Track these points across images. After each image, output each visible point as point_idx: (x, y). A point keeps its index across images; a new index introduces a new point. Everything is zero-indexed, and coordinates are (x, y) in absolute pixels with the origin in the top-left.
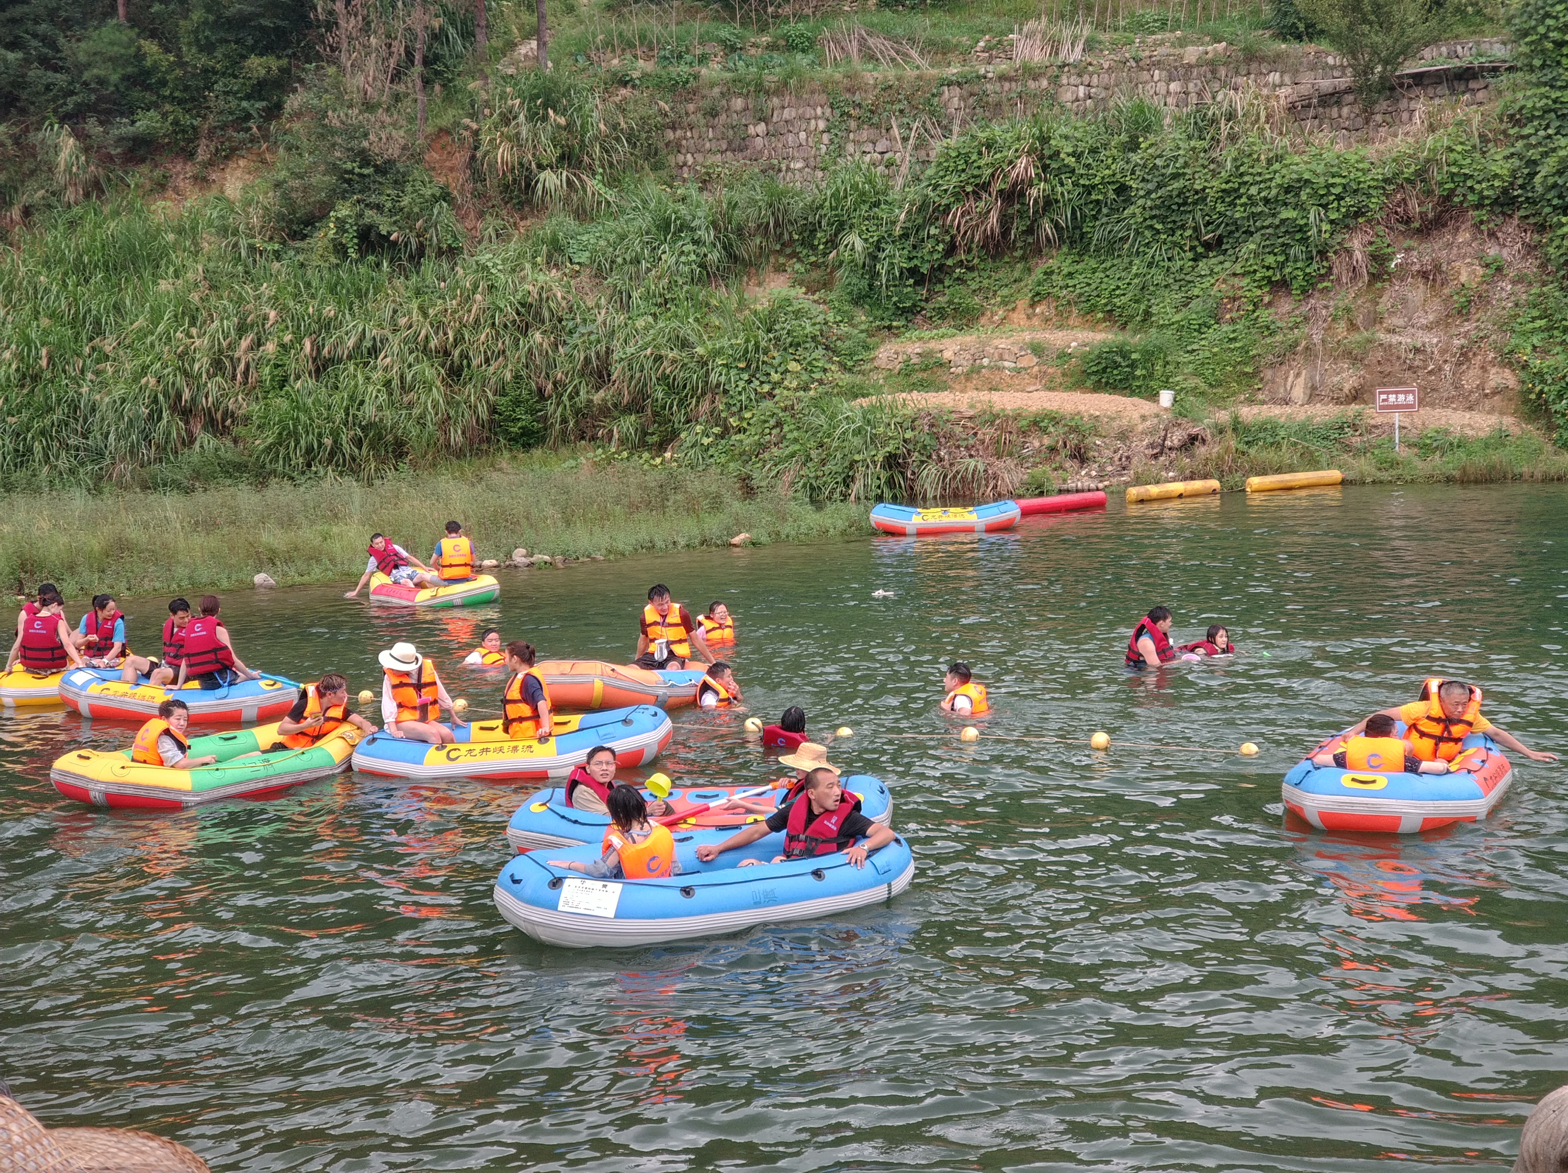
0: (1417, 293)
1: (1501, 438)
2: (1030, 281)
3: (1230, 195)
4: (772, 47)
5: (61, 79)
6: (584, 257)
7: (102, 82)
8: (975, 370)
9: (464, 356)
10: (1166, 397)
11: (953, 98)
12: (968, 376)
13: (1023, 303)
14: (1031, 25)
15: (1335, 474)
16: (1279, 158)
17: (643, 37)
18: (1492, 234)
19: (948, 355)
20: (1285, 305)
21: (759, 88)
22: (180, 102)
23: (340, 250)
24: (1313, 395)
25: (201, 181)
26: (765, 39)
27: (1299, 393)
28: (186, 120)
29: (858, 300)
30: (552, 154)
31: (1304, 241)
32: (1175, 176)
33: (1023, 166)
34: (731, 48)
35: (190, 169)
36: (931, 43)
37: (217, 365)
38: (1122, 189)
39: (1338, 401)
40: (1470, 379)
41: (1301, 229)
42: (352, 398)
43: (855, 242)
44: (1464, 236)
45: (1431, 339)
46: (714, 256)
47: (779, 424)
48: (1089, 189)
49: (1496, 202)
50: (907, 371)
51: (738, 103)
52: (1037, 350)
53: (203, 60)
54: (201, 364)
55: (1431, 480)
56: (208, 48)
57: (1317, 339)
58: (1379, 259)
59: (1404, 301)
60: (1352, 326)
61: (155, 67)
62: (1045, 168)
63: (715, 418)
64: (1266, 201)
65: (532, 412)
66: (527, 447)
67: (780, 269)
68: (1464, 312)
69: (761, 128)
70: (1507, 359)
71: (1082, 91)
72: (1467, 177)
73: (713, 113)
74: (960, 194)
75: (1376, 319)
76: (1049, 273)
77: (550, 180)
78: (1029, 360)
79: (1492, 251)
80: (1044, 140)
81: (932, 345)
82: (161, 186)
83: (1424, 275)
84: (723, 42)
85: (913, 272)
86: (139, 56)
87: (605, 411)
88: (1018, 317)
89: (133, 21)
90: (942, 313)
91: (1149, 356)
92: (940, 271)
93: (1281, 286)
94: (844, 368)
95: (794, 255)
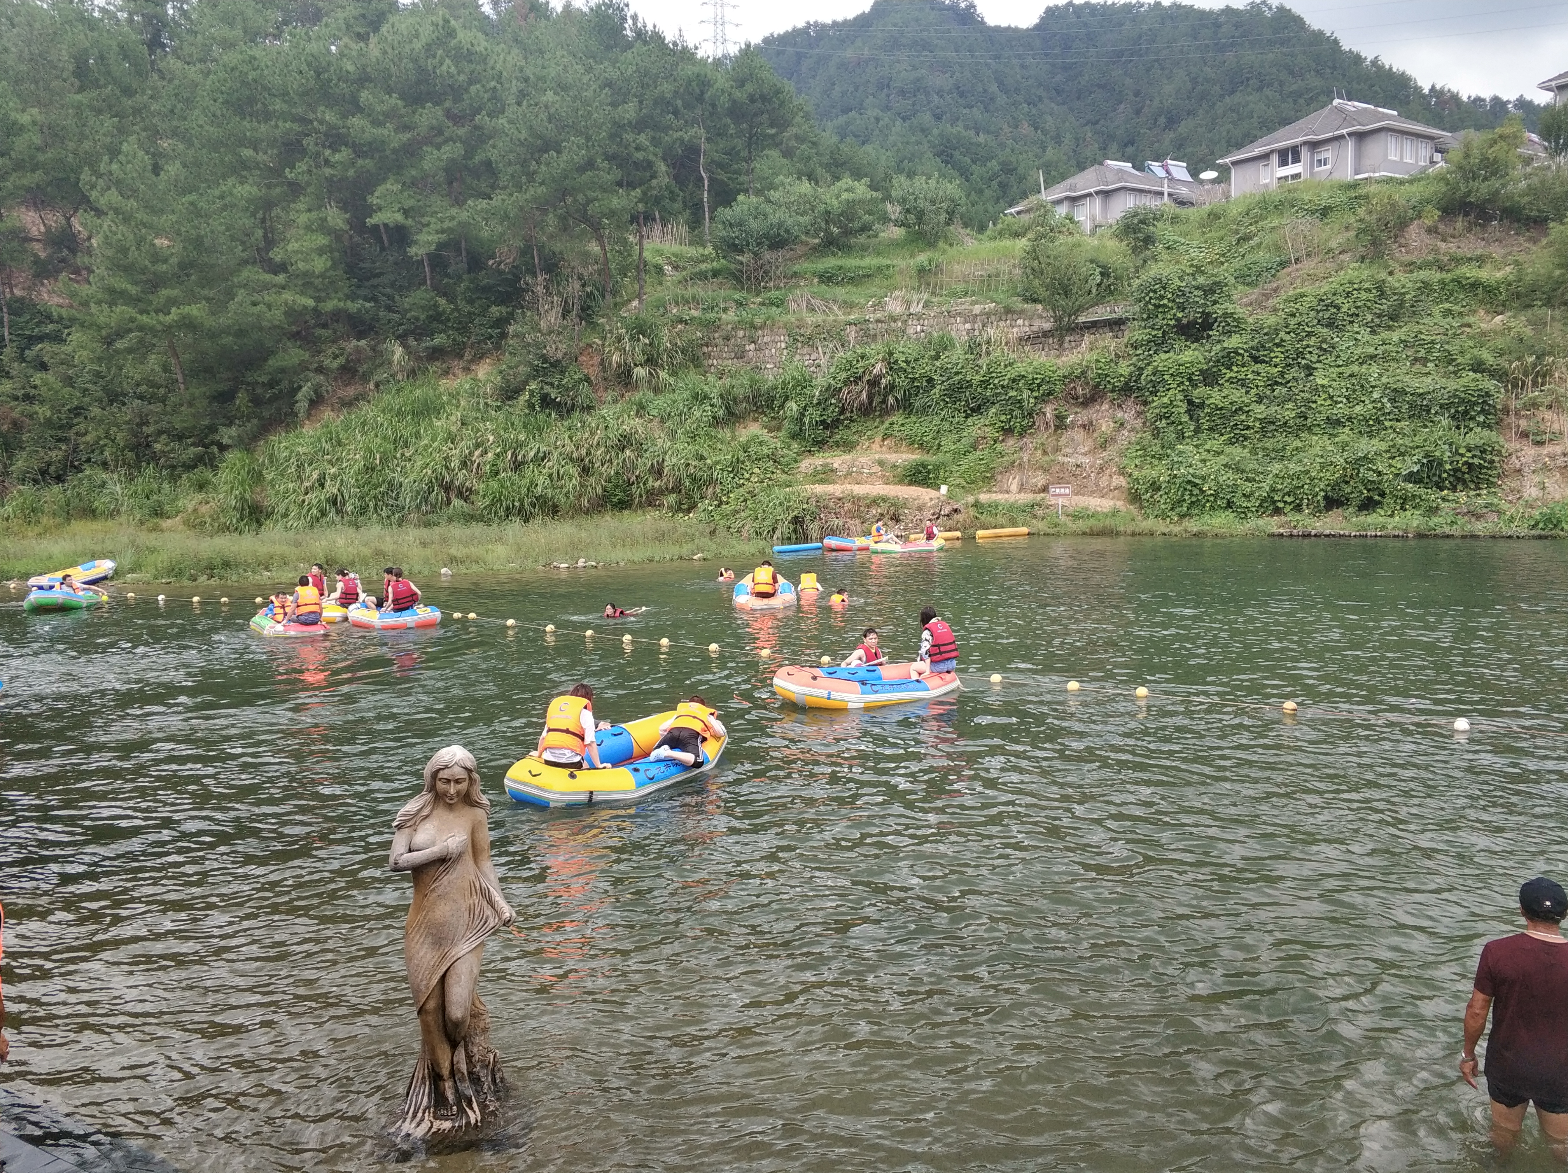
0: (1079, 435)
1: (1115, 512)
2: (883, 428)
3: (985, 383)
4: (762, 304)
5: (396, 317)
6: (655, 412)
7: (417, 319)
8: (849, 473)
9: (591, 462)
10: (944, 489)
11: (852, 333)
12: (845, 477)
13: (878, 439)
14: (897, 293)
15: (1025, 530)
16: (1011, 364)
17: (694, 298)
18: (1120, 406)
19: (836, 466)
20: (1011, 442)
21: (752, 326)
22: (457, 329)
23: (531, 406)
24: (1022, 488)
25: (467, 370)
26: (759, 300)
27: (1014, 487)
28: (460, 339)
29: (794, 436)
30: (641, 358)
31: (1021, 408)
32: (957, 373)
33: (879, 368)
34: (740, 304)
35: (462, 364)
36: (845, 302)
37: (464, 464)
38: (930, 380)
39: (1034, 492)
40: (1104, 482)
41: (1019, 402)
42: (531, 483)
43: (793, 406)
44: (1105, 406)
45: (1086, 460)
46: (721, 413)
47: (745, 500)
48: (913, 380)
49: (1122, 389)
50: (815, 473)
51: (741, 333)
52: (881, 463)
53: (468, 308)
54: (455, 464)
55: (1075, 534)
56: (471, 302)
57: (1025, 459)
58: (1060, 418)
59: (1073, 440)
60: (1045, 453)
61: (444, 311)
62: (891, 369)
63: (715, 496)
64: (1003, 387)
65: (624, 491)
66: (621, 509)
67: (755, 420)
68: (1103, 446)
69: (752, 346)
70: (1122, 472)
71: (919, 328)
72: (1107, 375)
73: (727, 338)
74: (847, 382)
75: (1057, 449)
76: (892, 424)
77: (640, 372)
78: (877, 469)
79: (1120, 414)
80: (891, 354)
81: (829, 460)
82: (446, 373)
83: (1084, 426)
84: (736, 301)
85: (823, 422)
86: (436, 305)
87: (661, 492)
88: (876, 446)
89: (435, 288)
90: (838, 445)
91: (937, 467)
92: (836, 423)
93: (1008, 431)
94: (783, 471)
95: (763, 413)
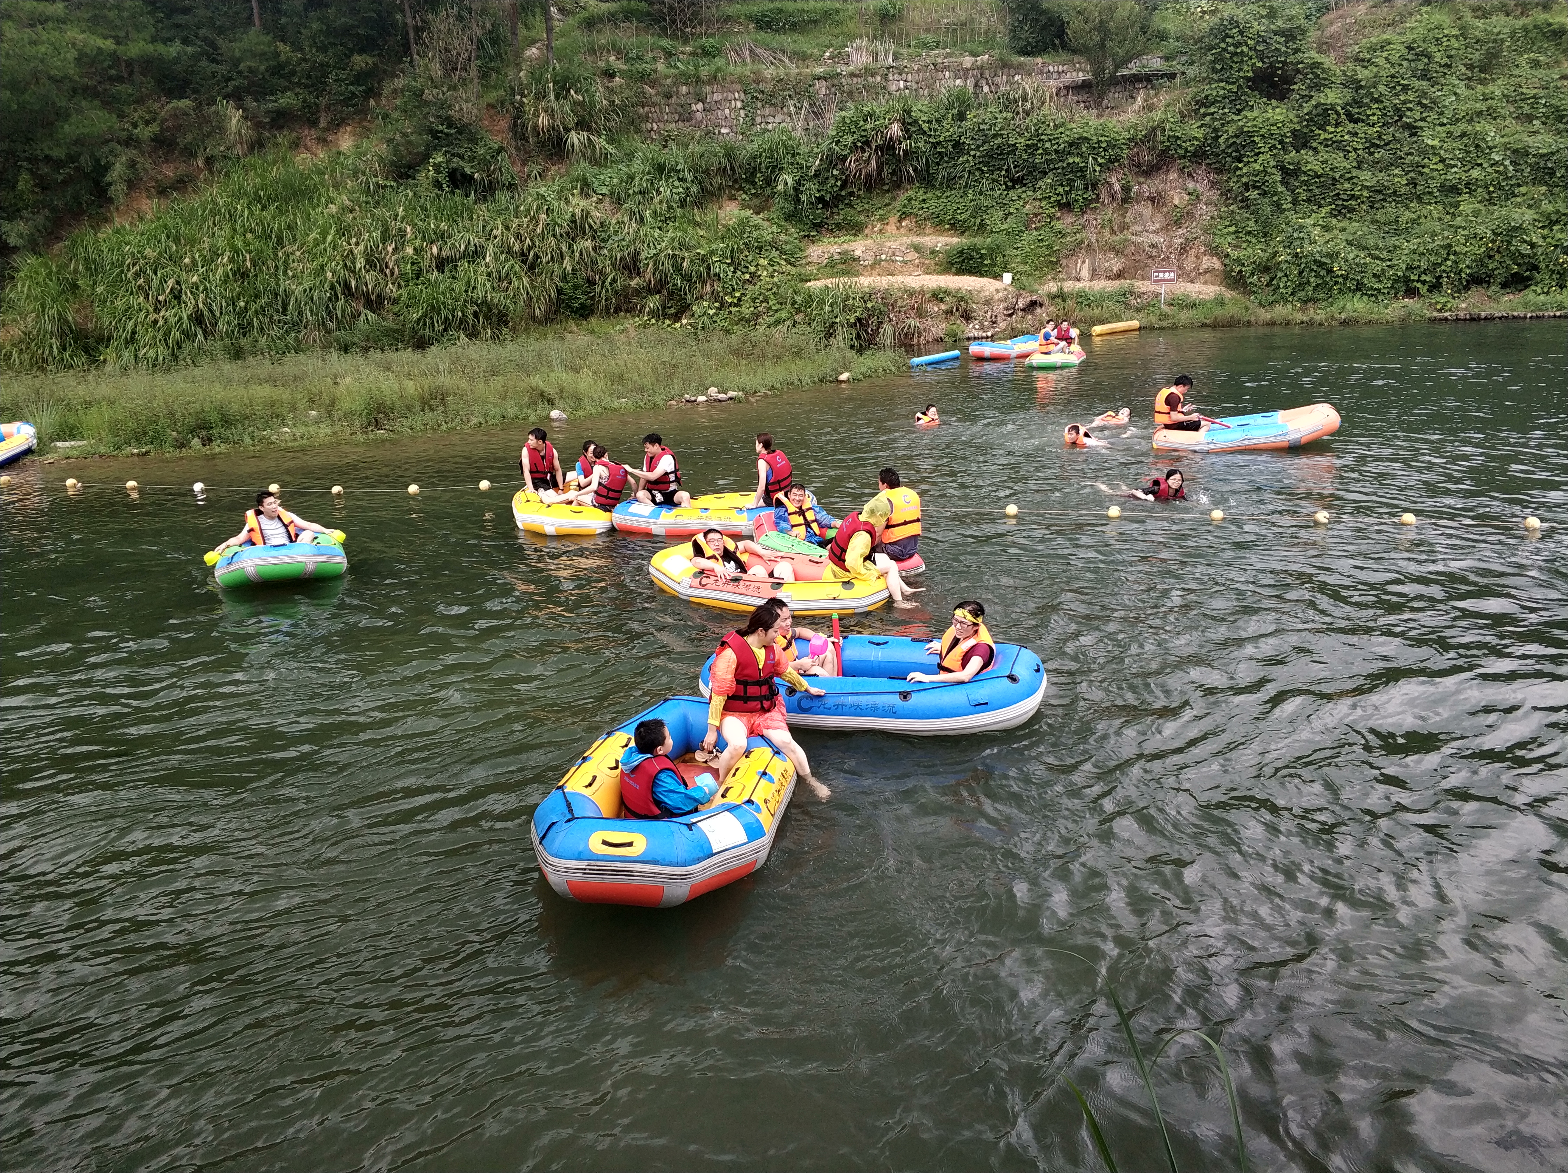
0: (1147, 210)
1: (1220, 302)
2: (898, 204)
3: (1031, 148)
4: (693, 54)
5: (223, 69)
6: (605, 190)
7: (253, 71)
8: (877, 263)
9: (537, 257)
10: (1007, 277)
11: (821, 88)
12: (873, 267)
13: (893, 220)
14: (858, 42)
16: (1063, 125)
17: (614, 45)
18: (1190, 175)
19: (858, 253)
20: (1069, 219)
21: (698, 80)
22: (306, 86)
23: (439, 185)
24: (1094, 274)
25: (322, 141)
26: (688, 49)
27: (1085, 273)
28: (311, 99)
29: (789, 218)
30: (573, 121)
31: (1083, 177)
32: (995, 136)
33: (896, 129)
34: (669, 54)
35: (314, 133)
36: (795, 53)
38: (957, 145)
39: (1109, 278)
40: (1189, 263)
41: (1081, 170)
42: (468, 285)
43: (787, 179)
44: (1173, 176)
45: (1159, 239)
46: (694, 189)
47: (766, 300)
48: (935, 145)
49: (1195, 154)
50: (832, 264)
51: (684, 89)
52: (917, 248)
53: (321, 58)
54: (360, 263)
56: (323, 49)
57: (1093, 239)
58: (1126, 189)
59: (1141, 215)
60: (1113, 233)
61: (288, 62)
62: (907, 131)
63: (715, 297)
64: (1056, 151)
65: (586, 293)
66: (585, 317)
67: (732, 198)
68: (1178, 224)
69: (700, 106)
70: (1214, 251)
72: (1178, 138)
73: (668, 96)
74: (854, 148)
75: (1124, 227)
76: (910, 200)
77: (575, 138)
78: (912, 255)
79: (1191, 185)
80: (909, 112)
81: (845, 246)
82: (295, 145)
83: (1152, 199)
84: (664, 50)
85: (820, 199)
86: (277, 54)
87: (638, 293)
88: (891, 228)
89: (267, 29)
90: (839, 226)
91: (993, 251)
92: (837, 199)
93: (1066, 207)
94: (789, 263)
95: (741, 188)
